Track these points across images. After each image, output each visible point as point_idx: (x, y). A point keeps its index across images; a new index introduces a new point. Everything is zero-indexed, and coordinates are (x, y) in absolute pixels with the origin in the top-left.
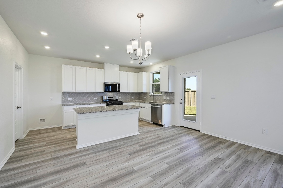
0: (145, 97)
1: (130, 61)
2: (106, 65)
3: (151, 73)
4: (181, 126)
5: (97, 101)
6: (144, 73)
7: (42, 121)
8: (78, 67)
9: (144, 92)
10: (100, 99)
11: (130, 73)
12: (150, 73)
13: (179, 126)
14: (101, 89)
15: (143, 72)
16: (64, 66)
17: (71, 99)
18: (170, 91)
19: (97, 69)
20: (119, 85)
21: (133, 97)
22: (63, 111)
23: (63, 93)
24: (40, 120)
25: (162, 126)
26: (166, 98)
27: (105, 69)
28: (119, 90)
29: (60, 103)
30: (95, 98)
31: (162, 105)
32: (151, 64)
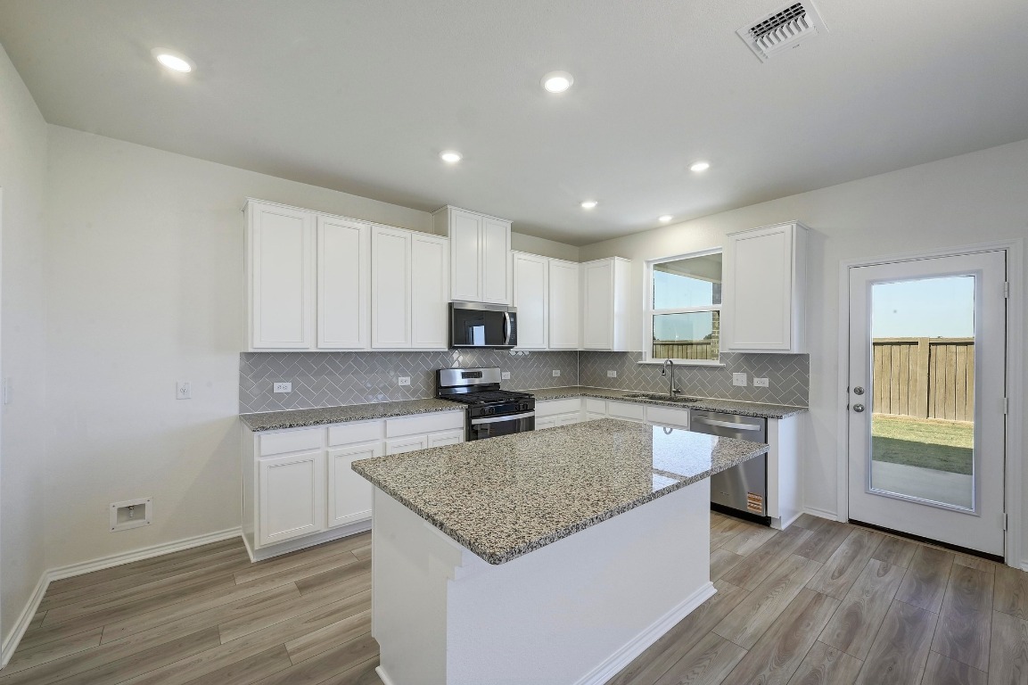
0: (612, 374)
1: (580, 202)
2: (456, 217)
3: (648, 262)
4: (851, 521)
5: (413, 395)
6: (619, 265)
7: (130, 519)
8: (325, 219)
9: (616, 349)
10: (424, 387)
11: (555, 262)
12: (645, 265)
13: (844, 520)
14: (434, 336)
15: (616, 258)
16: (257, 208)
17: (289, 390)
18: (795, 351)
19: (417, 236)
20: (514, 315)
21: (556, 373)
22: (256, 459)
23: (248, 356)
24: (120, 509)
25: (765, 522)
26: (750, 380)
27: (453, 237)
28: (514, 342)
29: (232, 408)
30: (405, 381)
31: (770, 422)
32: (665, 219)
